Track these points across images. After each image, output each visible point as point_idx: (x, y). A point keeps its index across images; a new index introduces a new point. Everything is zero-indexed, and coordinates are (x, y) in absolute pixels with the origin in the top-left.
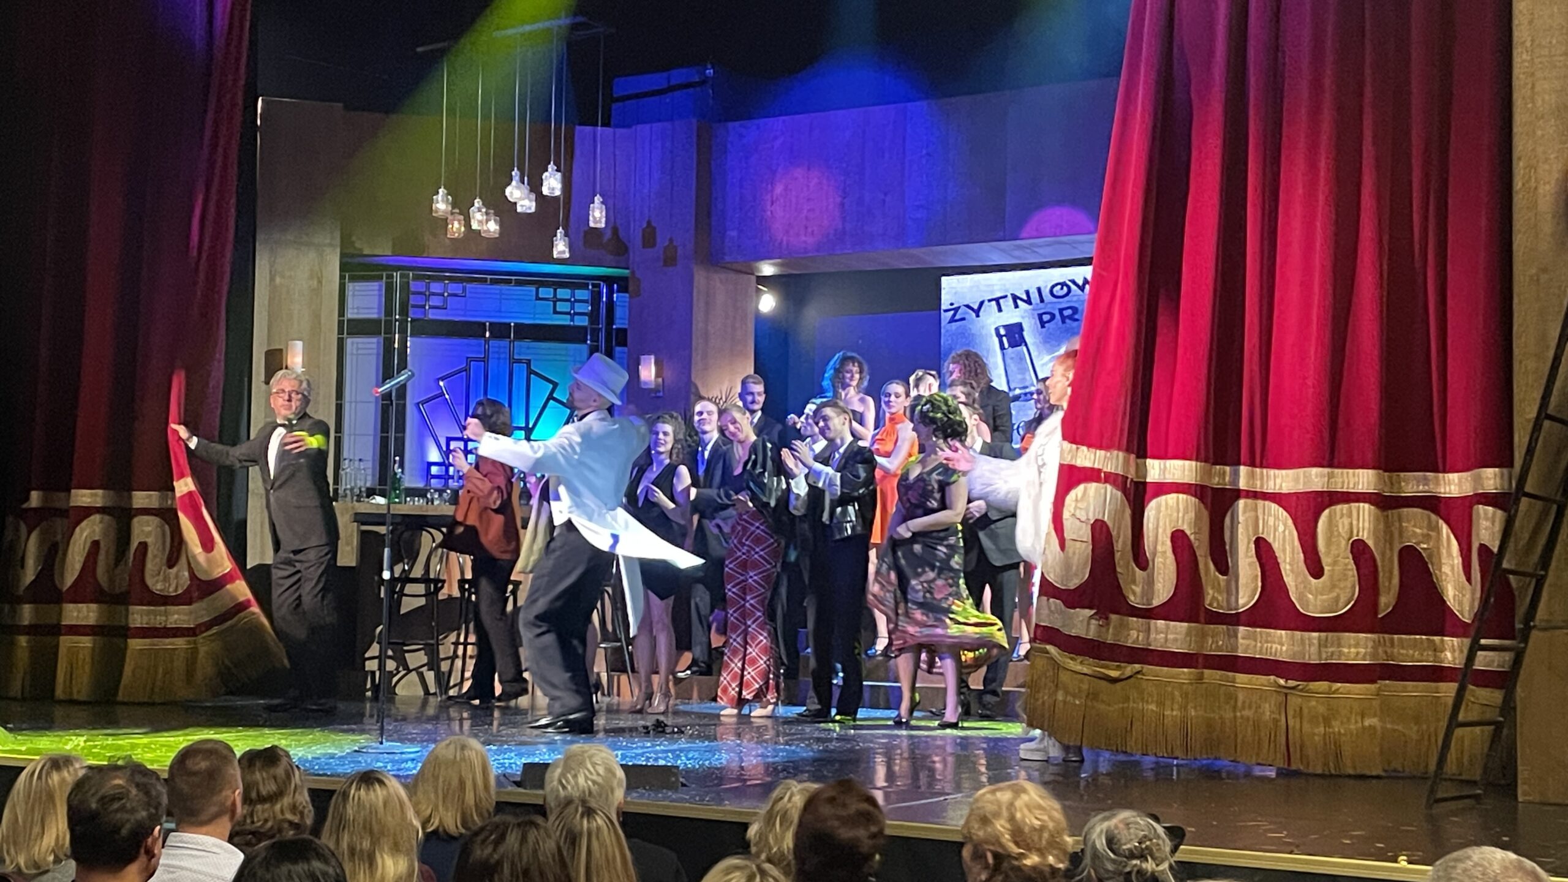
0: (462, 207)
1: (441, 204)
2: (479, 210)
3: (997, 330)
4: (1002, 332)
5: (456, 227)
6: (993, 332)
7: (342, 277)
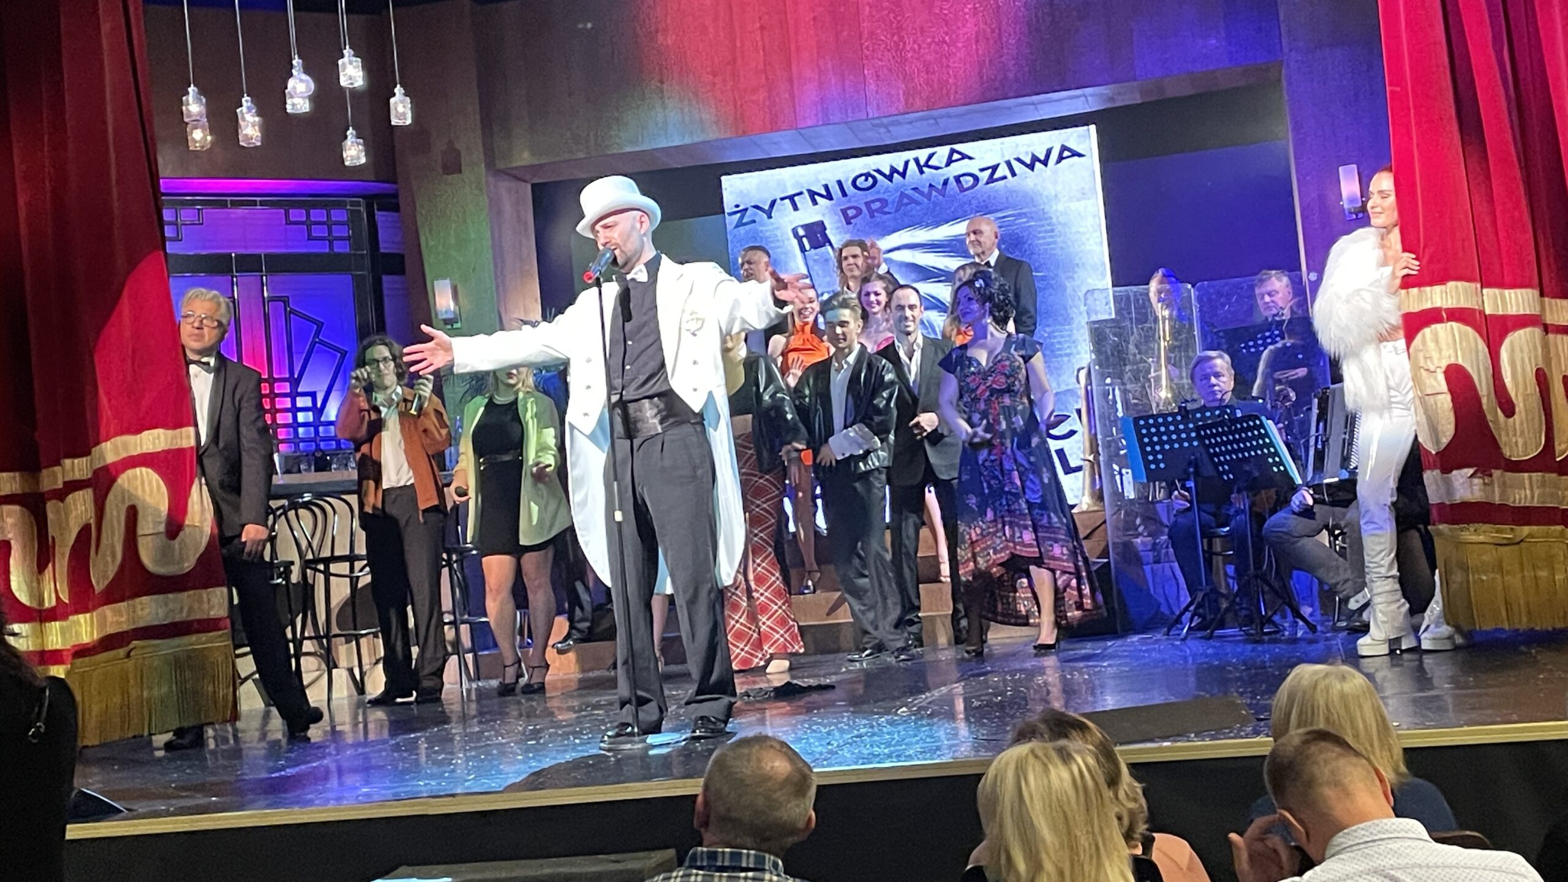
1: (193, 105)
3: (795, 232)
4: (801, 232)
5: (200, 137)
6: (791, 235)
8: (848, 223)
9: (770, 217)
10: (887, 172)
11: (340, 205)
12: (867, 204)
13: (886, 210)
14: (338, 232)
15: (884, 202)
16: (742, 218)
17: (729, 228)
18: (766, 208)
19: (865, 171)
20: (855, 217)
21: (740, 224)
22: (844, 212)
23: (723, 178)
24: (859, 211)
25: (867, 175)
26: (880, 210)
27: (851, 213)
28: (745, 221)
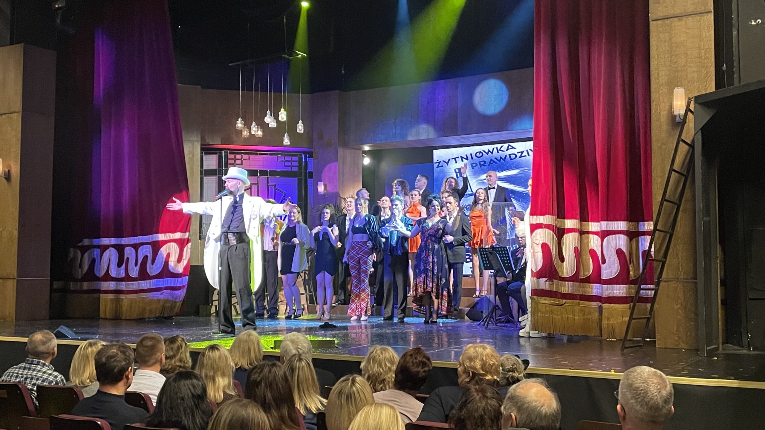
0: (248, 125)
1: (240, 124)
2: (254, 126)
3: (455, 170)
4: (457, 171)
5: (246, 133)
6: (454, 171)
7: (202, 153)
8: (473, 169)
9: (448, 165)
10: (487, 152)
11: (296, 156)
12: (480, 162)
13: (485, 165)
14: (294, 164)
15: (485, 162)
16: (439, 165)
17: (435, 168)
18: (447, 162)
19: (479, 151)
20: (475, 167)
21: (438, 167)
22: (472, 165)
23: (434, 151)
24: (477, 165)
25: (480, 152)
26: (484, 165)
27: (474, 165)
28: (440, 166)
